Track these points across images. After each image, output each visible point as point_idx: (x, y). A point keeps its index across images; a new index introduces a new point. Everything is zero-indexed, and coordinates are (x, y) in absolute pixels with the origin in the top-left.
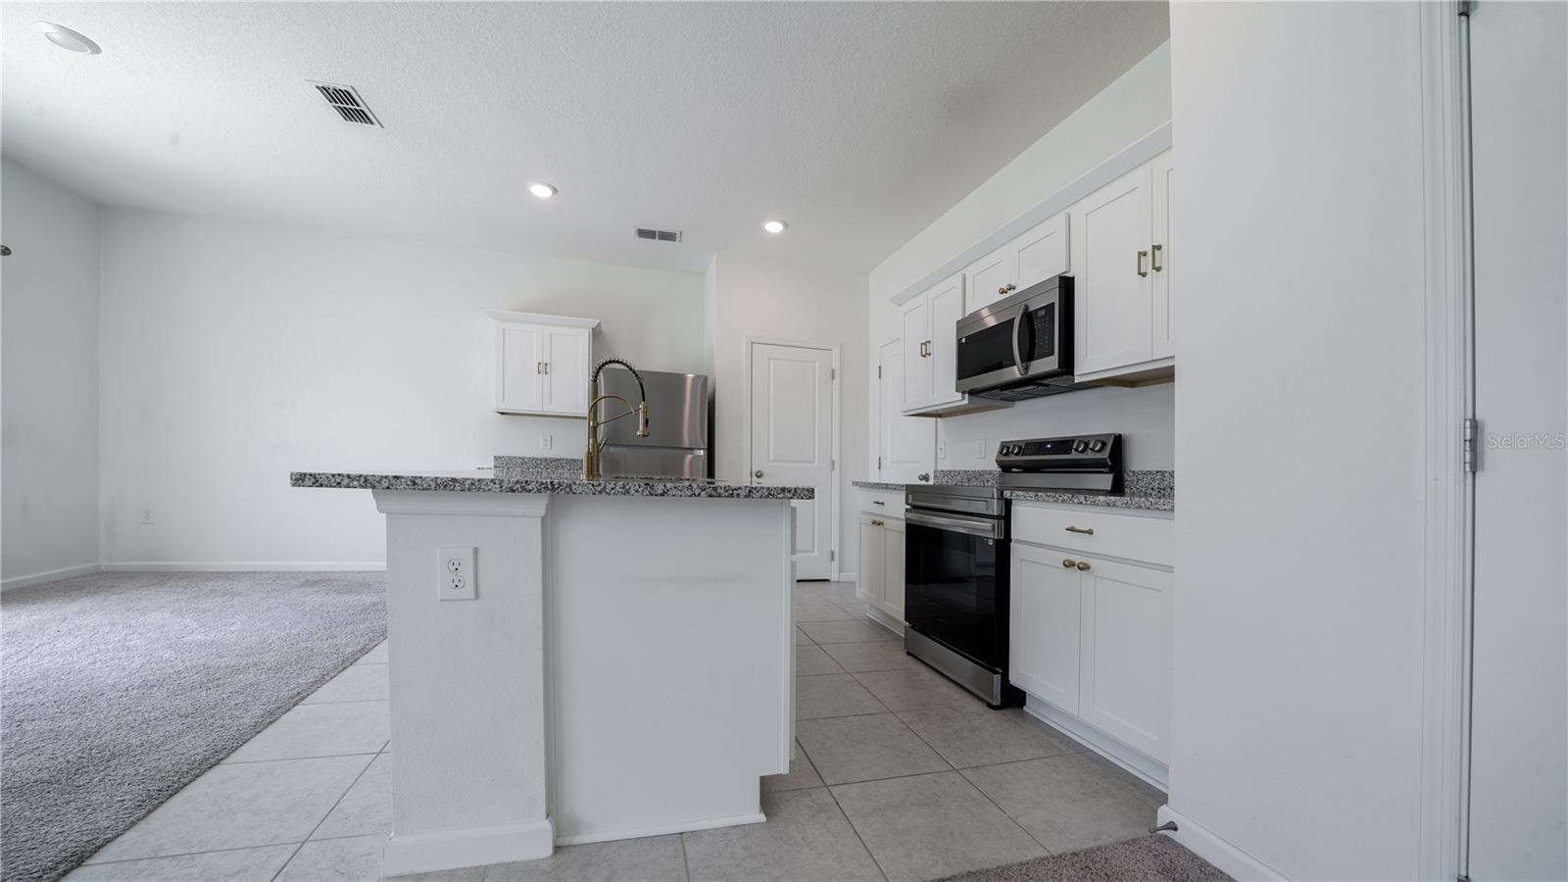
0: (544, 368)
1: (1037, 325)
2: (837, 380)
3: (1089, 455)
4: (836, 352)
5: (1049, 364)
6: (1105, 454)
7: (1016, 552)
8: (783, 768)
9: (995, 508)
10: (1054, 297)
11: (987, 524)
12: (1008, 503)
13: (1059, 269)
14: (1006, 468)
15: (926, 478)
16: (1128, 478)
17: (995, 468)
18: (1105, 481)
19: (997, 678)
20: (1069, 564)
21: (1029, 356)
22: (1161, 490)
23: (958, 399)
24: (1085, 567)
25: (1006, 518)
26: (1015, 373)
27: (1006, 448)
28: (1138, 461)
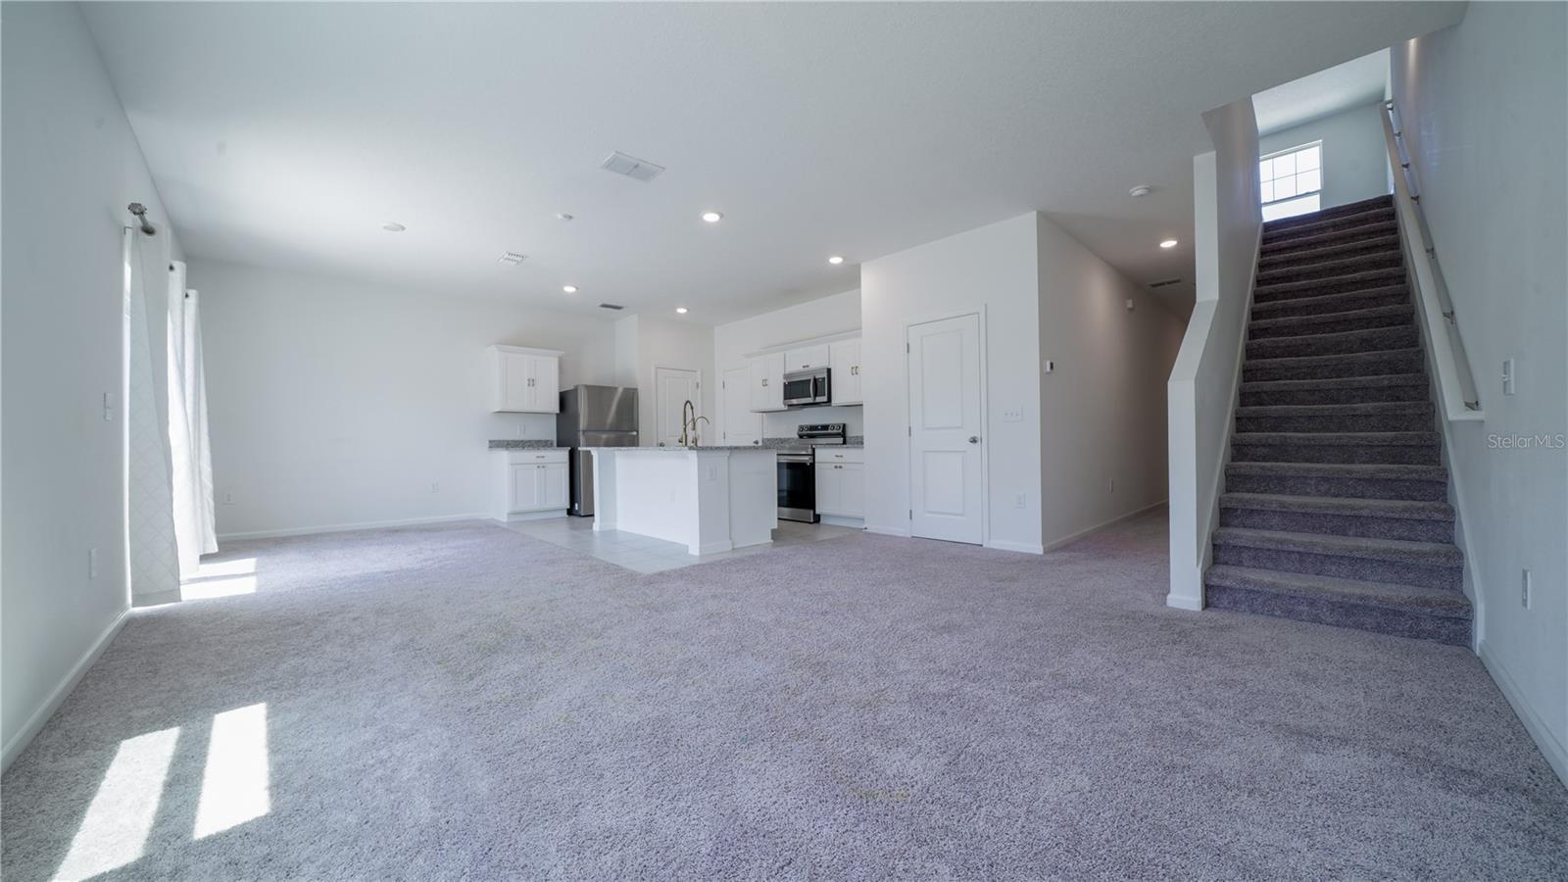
0: (532, 382)
1: (819, 384)
2: (699, 389)
3: (835, 431)
4: (699, 373)
5: (825, 399)
6: (840, 431)
7: (816, 465)
8: (776, 527)
9: (810, 452)
10: (825, 375)
11: (807, 458)
12: (814, 450)
13: (826, 365)
14: (801, 437)
15: (757, 442)
16: (847, 439)
17: (797, 436)
18: (841, 440)
19: (812, 512)
20: (836, 467)
21: (816, 395)
22: (859, 442)
23: (783, 407)
24: (840, 467)
25: (813, 455)
26: (810, 400)
27: (801, 428)
28: (850, 433)
